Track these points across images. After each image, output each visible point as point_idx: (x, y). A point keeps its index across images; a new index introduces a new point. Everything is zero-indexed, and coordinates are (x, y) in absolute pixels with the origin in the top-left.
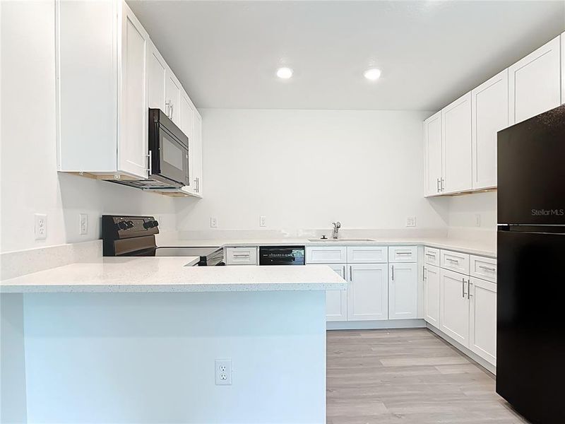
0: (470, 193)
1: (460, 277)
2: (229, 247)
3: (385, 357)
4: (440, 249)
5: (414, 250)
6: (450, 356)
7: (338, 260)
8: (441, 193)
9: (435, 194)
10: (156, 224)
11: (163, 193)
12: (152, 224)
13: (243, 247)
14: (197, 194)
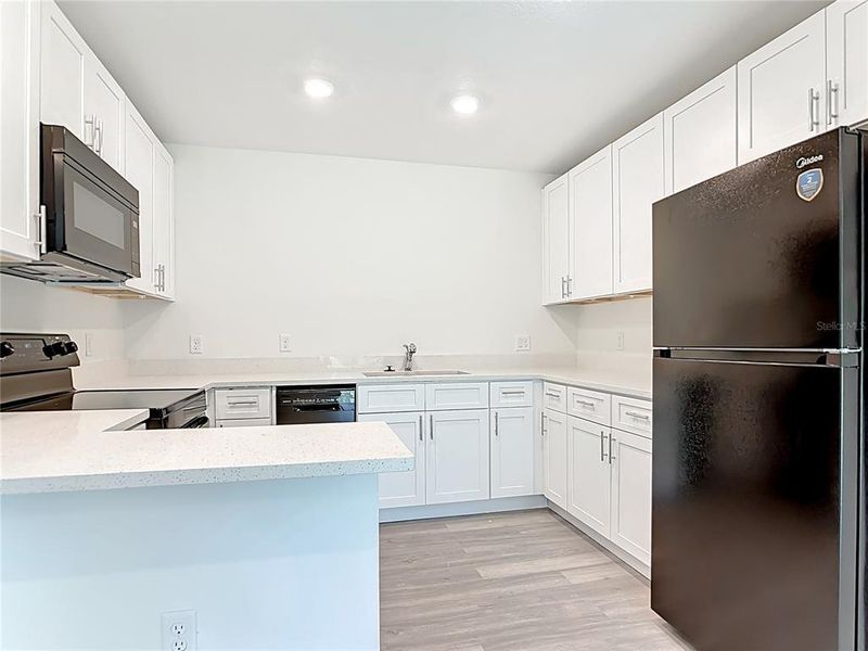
0: (610, 299)
1: (598, 430)
2: (219, 389)
3: (484, 563)
4: (567, 385)
5: (527, 387)
6: (584, 552)
7: (411, 406)
8: (567, 299)
9: (558, 301)
10: (72, 348)
11: (94, 292)
12: (62, 348)
13: (243, 388)
14: (162, 293)
